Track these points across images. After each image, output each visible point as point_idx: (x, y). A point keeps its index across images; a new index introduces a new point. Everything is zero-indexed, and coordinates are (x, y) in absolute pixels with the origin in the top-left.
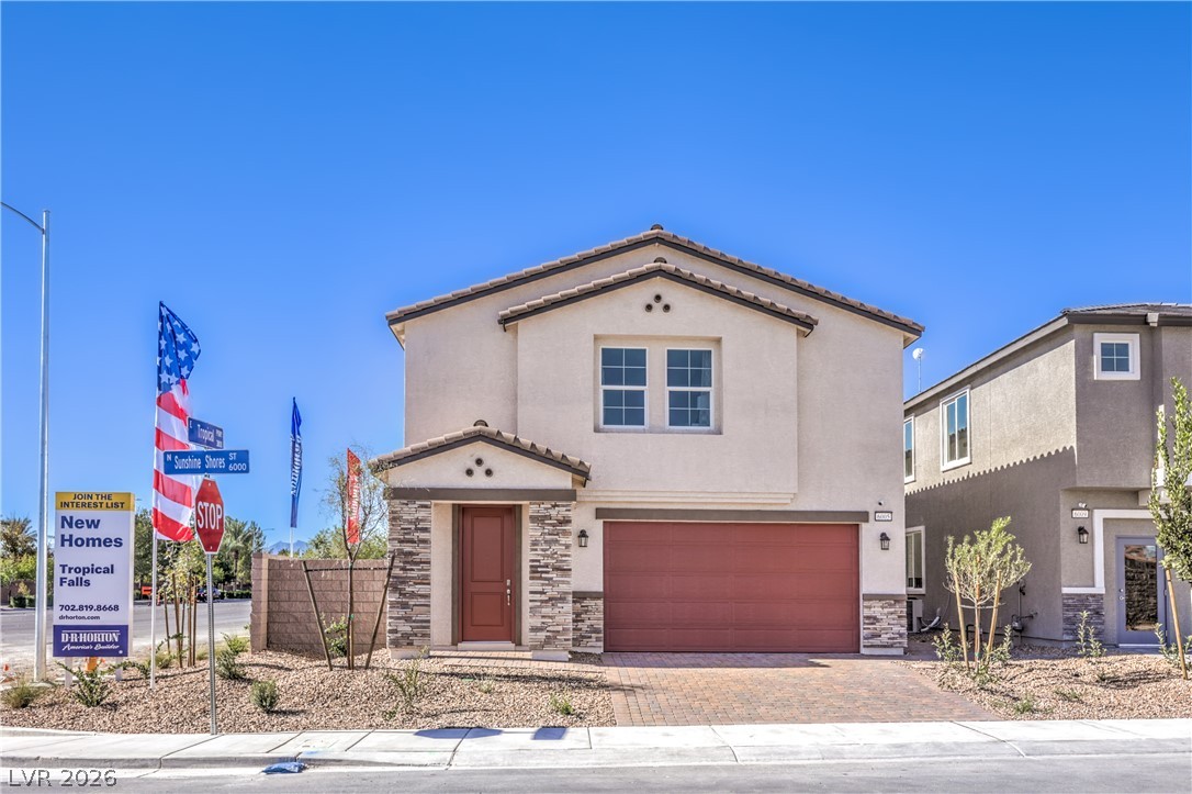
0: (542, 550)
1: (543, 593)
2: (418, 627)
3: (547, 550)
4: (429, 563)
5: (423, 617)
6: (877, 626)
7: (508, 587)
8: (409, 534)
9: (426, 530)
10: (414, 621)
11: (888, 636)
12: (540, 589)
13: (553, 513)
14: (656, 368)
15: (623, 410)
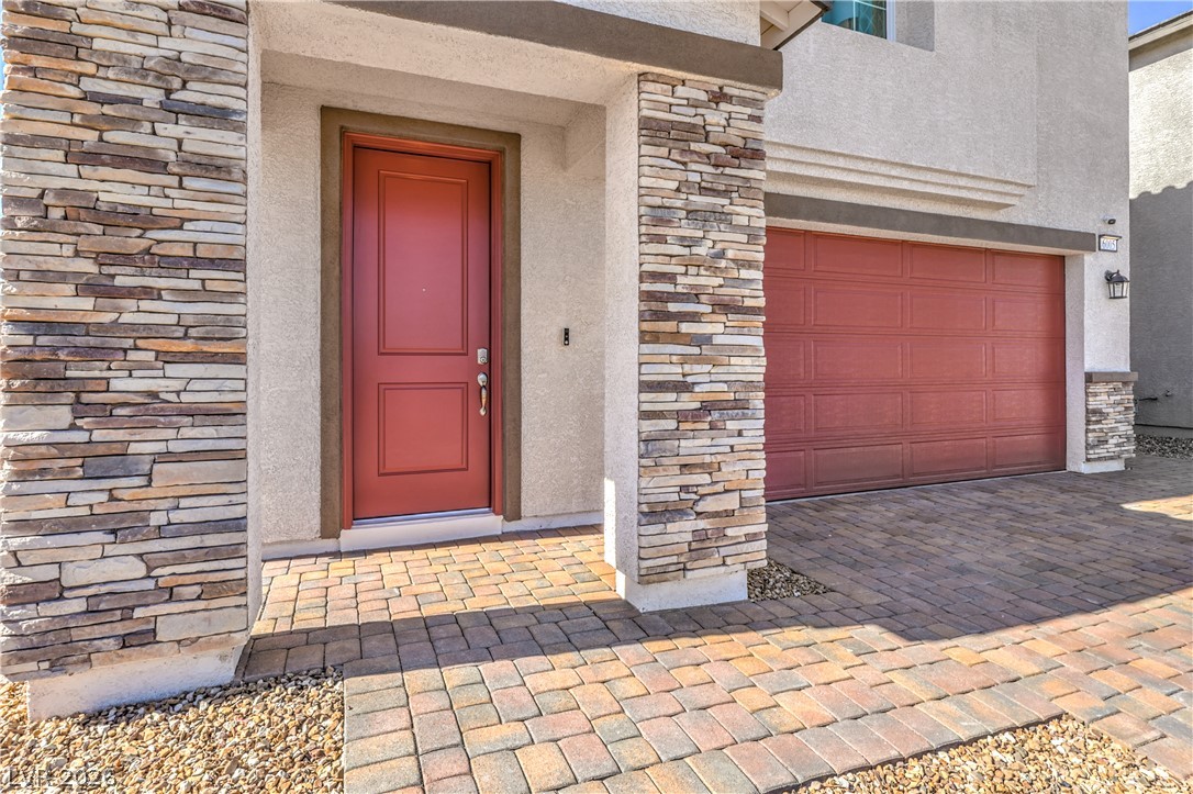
0: (683, 241)
1: (682, 387)
2: (180, 557)
3: (695, 242)
4: (238, 265)
5: (213, 509)
7: (480, 369)
8: (132, 123)
9: (219, 116)
10: (159, 532)
12: (673, 372)
13: (714, 118)
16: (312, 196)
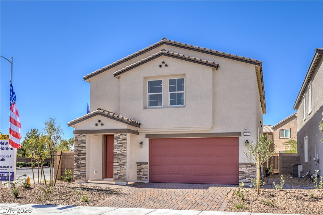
0: (118, 149)
1: (117, 163)
2: (82, 173)
3: (119, 149)
4: (85, 153)
5: (83, 170)
6: (244, 175)
8: (80, 144)
9: (84, 143)
10: (81, 172)
11: (249, 179)
13: (121, 136)
14: (166, 86)
15: (155, 101)
16: (102, 142)
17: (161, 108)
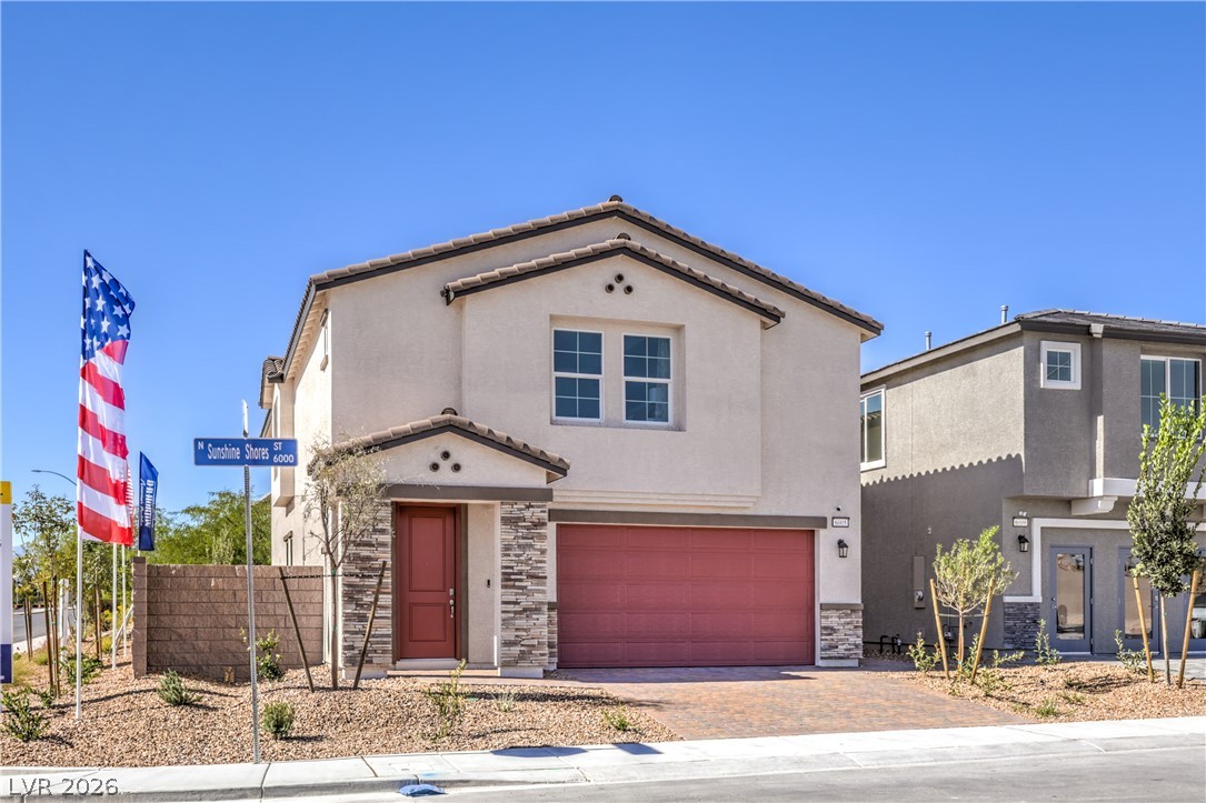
0: (516, 555)
1: (516, 603)
5: (383, 632)
6: (834, 636)
7: (450, 598)
9: (384, 531)
10: (375, 636)
11: (844, 647)
12: (513, 598)
13: (527, 514)
14: (613, 356)
15: (576, 401)
17: (600, 425)
